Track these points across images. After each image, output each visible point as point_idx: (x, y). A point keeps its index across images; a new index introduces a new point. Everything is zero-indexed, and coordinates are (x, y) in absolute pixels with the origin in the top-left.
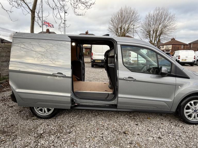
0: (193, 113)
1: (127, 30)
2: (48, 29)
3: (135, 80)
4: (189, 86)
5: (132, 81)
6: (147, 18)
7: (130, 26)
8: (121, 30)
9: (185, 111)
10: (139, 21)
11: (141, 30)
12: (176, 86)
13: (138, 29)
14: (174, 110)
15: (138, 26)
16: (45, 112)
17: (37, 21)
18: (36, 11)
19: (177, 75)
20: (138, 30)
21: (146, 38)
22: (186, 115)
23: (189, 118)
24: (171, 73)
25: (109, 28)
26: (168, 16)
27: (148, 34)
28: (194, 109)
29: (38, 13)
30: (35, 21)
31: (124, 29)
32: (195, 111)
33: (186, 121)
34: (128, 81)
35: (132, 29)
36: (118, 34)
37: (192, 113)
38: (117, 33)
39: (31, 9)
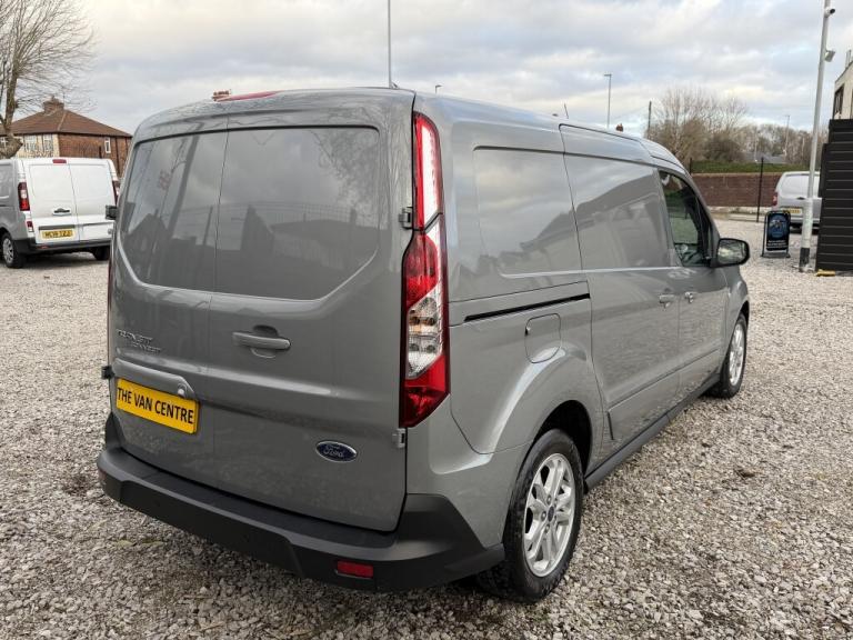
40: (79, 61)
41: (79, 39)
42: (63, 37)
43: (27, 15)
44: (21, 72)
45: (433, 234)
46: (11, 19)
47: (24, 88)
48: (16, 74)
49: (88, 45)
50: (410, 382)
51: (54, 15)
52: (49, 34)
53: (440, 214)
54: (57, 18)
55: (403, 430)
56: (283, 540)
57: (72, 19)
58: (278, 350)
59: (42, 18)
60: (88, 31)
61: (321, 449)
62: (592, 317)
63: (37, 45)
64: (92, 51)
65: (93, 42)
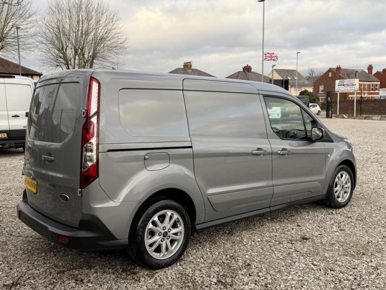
6: (53, 12)
10: (34, 18)
12: (326, 155)
15: (32, 31)
21: (58, 66)
22: (336, 196)
26: (105, 16)
27: (61, 55)
40: (120, 51)
41: (121, 41)
42: (114, 40)
43: (99, 31)
44: (96, 57)
45: (94, 120)
46: (92, 34)
47: (96, 64)
48: (93, 58)
49: (124, 43)
50: (84, 172)
51: (110, 30)
52: (108, 39)
53: (98, 113)
54: (112, 32)
55: (80, 190)
56: (47, 228)
57: (119, 31)
58: (51, 161)
59: (105, 32)
60: (124, 37)
61: (61, 196)
62: (193, 156)
63: (103, 45)
64: (126, 46)
65: (126, 42)
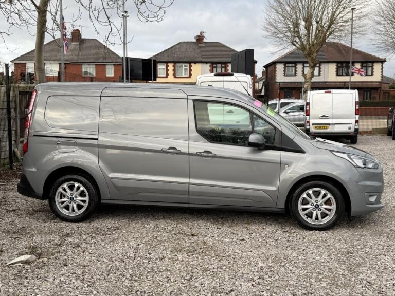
0: (313, 209)
1: (329, 27)
2: (78, 30)
3: (215, 156)
4: (303, 164)
5: (210, 157)
7: (338, 12)
8: (308, 28)
9: (300, 207)
11: (379, 23)
12: (281, 166)
13: (366, 21)
14: (281, 205)
16: (73, 210)
17: (52, 34)
18: (48, 9)
19: (283, 147)
20: (367, 24)
22: (302, 214)
23: (309, 220)
24: (275, 145)
25: (271, 24)
28: (315, 204)
29: (54, 14)
30: (46, 33)
31: (317, 22)
32: (317, 206)
33: (303, 225)
34: (204, 158)
35: (346, 21)
36: (297, 40)
37: (312, 211)
38: (294, 36)
39: (38, 4)
